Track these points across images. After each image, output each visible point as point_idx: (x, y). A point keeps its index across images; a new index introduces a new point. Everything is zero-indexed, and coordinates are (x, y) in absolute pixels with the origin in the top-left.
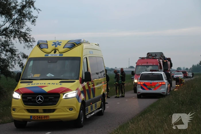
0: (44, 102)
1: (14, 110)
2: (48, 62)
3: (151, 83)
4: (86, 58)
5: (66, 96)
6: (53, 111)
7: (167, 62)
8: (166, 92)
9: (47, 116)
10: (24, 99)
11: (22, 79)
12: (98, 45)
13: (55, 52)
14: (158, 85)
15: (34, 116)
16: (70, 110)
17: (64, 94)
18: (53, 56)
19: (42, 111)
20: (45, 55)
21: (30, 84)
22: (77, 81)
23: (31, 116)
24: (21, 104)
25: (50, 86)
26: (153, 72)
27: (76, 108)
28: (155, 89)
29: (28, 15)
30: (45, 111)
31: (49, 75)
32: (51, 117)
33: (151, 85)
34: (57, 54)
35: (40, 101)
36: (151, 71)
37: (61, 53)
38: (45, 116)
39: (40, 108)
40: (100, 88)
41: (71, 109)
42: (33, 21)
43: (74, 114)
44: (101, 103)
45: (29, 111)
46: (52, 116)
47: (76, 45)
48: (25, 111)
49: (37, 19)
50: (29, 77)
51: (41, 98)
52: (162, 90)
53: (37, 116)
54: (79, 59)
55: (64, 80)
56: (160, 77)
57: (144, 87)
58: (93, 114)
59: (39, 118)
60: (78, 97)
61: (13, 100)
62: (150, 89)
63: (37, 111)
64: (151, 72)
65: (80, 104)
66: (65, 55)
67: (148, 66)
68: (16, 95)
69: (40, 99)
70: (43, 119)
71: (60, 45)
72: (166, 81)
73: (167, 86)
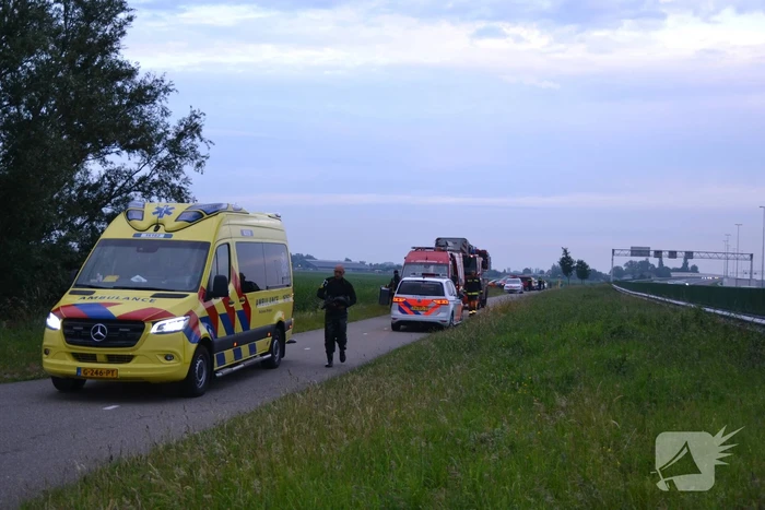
0: (108, 338)
1: (47, 352)
2: (138, 251)
3: (419, 301)
4: (228, 245)
5: (159, 328)
6: (128, 359)
7: (475, 258)
8: (449, 319)
9: (113, 371)
10: (67, 331)
11: (76, 286)
12: (278, 217)
13: (157, 229)
15: (85, 369)
16: (166, 359)
17: (154, 323)
18: (152, 237)
19: (103, 358)
20: (135, 235)
21: (87, 297)
22: (193, 296)
23: (79, 369)
26: (426, 279)
27: (181, 356)
29: (191, 153)
30: (111, 359)
31: (137, 279)
32: (121, 373)
33: (419, 304)
34: (161, 234)
35: (98, 337)
36: (423, 275)
37: (169, 232)
38: (108, 371)
39: (101, 352)
40: (270, 310)
41: (169, 357)
42: (199, 165)
43: (177, 369)
44: (272, 342)
45: (78, 357)
46: (124, 370)
47: (206, 216)
48: (67, 356)
49: (207, 162)
50: (93, 281)
51: (103, 330)
52: (441, 316)
53: (92, 369)
54: (205, 246)
56: (438, 290)
57: (405, 309)
58: (242, 366)
59: (96, 373)
60: (189, 331)
61: (47, 330)
62: (416, 313)
63: (92, 358)
64: (421, 279)
65: (193, 347)
66: (176, 237)
67: (423, 265)
68: (54, 322)
69: (99, 332)
70: (105, 376)
71: (170, 214)
72: (453, 298)
73: (452, 307)
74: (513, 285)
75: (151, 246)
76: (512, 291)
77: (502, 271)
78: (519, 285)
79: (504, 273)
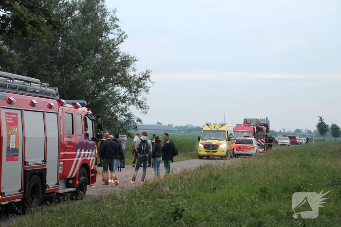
0: (213, 148)
1: (200, 151)
2: (212, 132)
3: (244, 146)
6: (216, 152)
8: (255, 153)
9: (214, 154)
10: (205, 147)
14: (249, 148)
17: (220, 146)
20: (211, 129)
21: (206, 141)
22: (225, 141)
23: (207, 154)
24: (203, 149)
25: (215, 142)
27: (225, 151)
28: (247, 151)
30: (213, 152)
31: (213, 138)
33: (244, 147)
34: (216, 129)
35: (211, 148)
36: (245, 137)
37: (217, 129)
41: (223, 152)
43: (224, 154)
45: (206, 152)
46: (216, 154)
47: (224, 125)
48: (204, 151)
49: (150, 89)
50: (205, 138)
52: (252, 152)
54: (224, 131)
55: (219, 140)
56: (251, 142)
57: (239, 149)
59: (210, 154)
62: (243, 151)
63: (210, 152)
66: (219, 129)
67: (243, 132)
68: (201, 146)
70: (212, 155)
71: (217, 125)
72: (256, 145)
73: (256, 149)
74: (284, 141)
75: (215, 131)
76: (283, 145)
77: (278, 131)
78: (287, 141)
79: (280, 133)
